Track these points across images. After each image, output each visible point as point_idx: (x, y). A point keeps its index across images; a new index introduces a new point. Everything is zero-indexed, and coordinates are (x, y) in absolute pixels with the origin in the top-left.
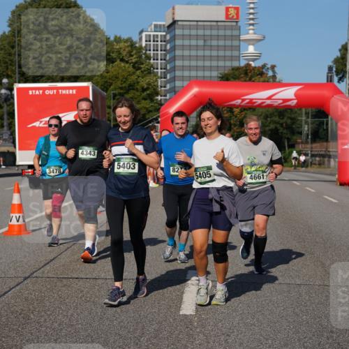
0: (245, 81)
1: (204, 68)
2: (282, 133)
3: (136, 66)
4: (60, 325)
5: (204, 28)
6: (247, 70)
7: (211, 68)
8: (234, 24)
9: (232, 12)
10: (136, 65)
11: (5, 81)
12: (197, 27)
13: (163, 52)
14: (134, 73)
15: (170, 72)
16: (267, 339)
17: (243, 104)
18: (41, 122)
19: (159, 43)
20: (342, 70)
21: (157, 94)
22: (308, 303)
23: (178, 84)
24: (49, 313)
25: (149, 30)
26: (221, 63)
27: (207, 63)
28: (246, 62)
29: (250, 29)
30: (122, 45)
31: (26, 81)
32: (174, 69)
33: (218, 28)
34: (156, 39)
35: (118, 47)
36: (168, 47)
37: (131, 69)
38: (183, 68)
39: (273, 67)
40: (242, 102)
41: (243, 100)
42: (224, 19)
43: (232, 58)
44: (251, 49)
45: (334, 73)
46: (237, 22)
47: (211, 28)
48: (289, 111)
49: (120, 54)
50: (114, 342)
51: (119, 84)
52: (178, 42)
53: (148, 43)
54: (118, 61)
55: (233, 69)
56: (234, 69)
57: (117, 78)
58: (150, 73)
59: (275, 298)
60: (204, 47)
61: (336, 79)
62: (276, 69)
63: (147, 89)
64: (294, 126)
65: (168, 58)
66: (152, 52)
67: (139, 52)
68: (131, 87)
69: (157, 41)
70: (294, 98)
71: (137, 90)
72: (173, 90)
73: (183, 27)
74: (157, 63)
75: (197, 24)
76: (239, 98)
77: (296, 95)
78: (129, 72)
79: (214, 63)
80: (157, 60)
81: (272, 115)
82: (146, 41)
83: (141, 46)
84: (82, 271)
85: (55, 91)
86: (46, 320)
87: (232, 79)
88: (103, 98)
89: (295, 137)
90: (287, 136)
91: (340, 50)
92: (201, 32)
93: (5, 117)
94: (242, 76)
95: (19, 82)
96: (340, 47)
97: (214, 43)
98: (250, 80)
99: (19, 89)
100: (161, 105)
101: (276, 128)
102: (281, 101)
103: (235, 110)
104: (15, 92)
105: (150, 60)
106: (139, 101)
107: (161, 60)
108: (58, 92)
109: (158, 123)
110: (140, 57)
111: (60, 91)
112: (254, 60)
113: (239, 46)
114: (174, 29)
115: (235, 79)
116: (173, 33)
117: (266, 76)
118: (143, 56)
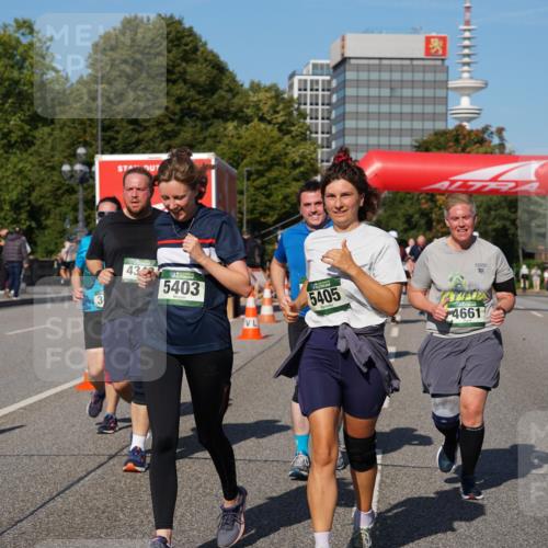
0: (456, 152)
1: (390, 132)
3: (284, 129)
5: (391, 69)
6: (459, 135)
7: (401, 133)
8: (439, 63)
9: (436, 44)
10: (284, 127)
11: (81, 151)
12: (380, 69)
13: (326, 107)
14: (280, 139)
15: (336, 137)
17: (452, 188)
19: (320, 93)
21: (316, 172)
25: (305, 72)
26: (417, 125)
27: (396, 125)
28: (457, 123)
29: (464, 72)
30: (262, 95)
31: (114, 151)
32: (342, 133)
33: (413, 69)
34: (315, 87)
35: (255, 99)
36: (334, 98)
37: (276, 133)
38: (357, 132)
39: (500, 131)
40: (450, 185)
41: (453, 182)
42: (422, 55)
43: (434, 117)
44: (465, 102)
46: (443, 60)
47: (402, 69)
48: (525, 199)
49: (259, 109)
51: (256, 156)
52: (350, 92)
53: (303, 92)
54: (256, 120)
55: (436, 134)
56: (439, 134)
57: (253, 146)
58: (305, 139)
60: (390, 100)
62: (505, 134)
63: (301, 164)
65: (333, 116)
66: (308, 107)
67: (289, 107)
68: (276, 161)
69: (317, 90)
71: (285, 165)
73: (358, 68)
74: (317, 125)
75: (380, 63)
76: (446, 180)
78: (272, 137)
79: (406, 125)
80: (317, 118)
81: (497, 206)
82: (300, 90)
83: (292, 97)
87: (434, 150)
88: (232, 179)
89: (534, 242)
92: (385, 76)
93: (81, 206)
94: (451, 144)
95: (103, 153)
97: (407, 92)
98: (463, 150)
99: (103, 164)
101: (504, 226)
102: (513, 185)
103: (438, 197)
104: (96, 168)
105: (305, 118)
106: (287, 183)
107: (323, 119)
110: (290, 114)
112: (469, 120)
113: (446, 98)
114: (345, 71)
115: (439, 149)
116: (341, 78)
117: (489, 146)
118: (295, 113)
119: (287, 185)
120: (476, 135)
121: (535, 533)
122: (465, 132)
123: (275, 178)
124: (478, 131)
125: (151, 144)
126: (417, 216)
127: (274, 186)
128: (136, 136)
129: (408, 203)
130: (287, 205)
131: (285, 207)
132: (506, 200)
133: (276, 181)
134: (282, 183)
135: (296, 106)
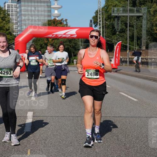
0: (54, 26)
2: (70, 50)
5: (34, 2)
6: (54, 21)
10: (3, 18)
14: (2, 22)
16: (63, 141)
17: (53, 36)
20: (96, 22)
22: (81, 125)
25: (9, 2)
28: (54, 18)
29: (55, 3)
33: (41, 2)
34: (12, 7)
37: (1, 20)
39: (66, 20)
41: (53, 35)
44: (56, 12)
45: (93, 23)
47: (38, 2)
48: (74, 40)
53: (8, 8)
56: (49, 21)
58: (9, 22)
59: (67, 123)
61: (93, 26)
63: (9, 29)
64: (76, 47)
66: (10, 12)
67: (4, 12)
68: (1, 28)
70: (75, 34)
71: (4, 30)
73: (25, 1)
76: (51, 34)
77: (76, 33)
81: (66, 42)
82: (8, 7)
83: (5, 9)
89: (76, 52)
90: (73, 51)
91: (95, 13)
94: (53, 24)
96: (95, 12)
98: (56, 26)
100: (16, 37)
102: (70, 36)
103: (49, 39)
105: (9, 16)
109: (14, 45)
110: (5, 15)
112: (57, 17)
113: (51, 10)
114: (21, 2)
115: (49, 25)
116: (20, 4)
117: (63, 24)
118: (7, 14)
120: (59, 21)
126: (43, 45)
129: (41, 41)
132: (68, 40)
135: (7, 12)
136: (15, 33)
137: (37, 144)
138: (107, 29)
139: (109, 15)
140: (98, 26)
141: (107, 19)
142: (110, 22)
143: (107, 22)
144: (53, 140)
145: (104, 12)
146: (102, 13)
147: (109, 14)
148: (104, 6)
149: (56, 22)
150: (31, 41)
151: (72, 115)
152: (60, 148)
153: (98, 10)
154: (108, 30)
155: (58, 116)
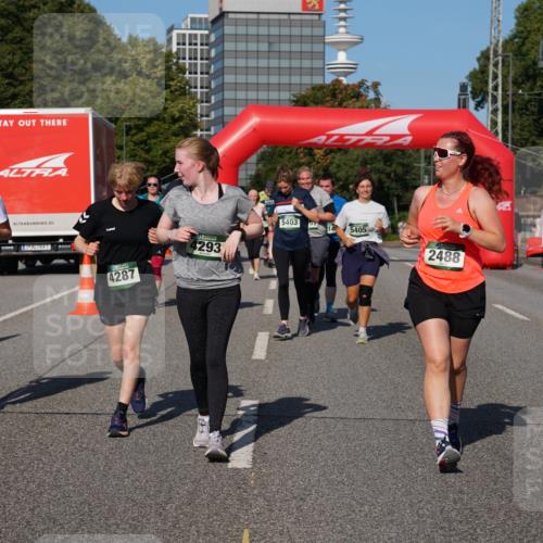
0: (333, 106)
1: (269, 87)
2: (388, 187)
4: (39, 486)
5: (269, 23)
6: (335, 90)
7: (279, 87)
8: (316, 17)
12: (258, 23)
13: (205, 62)
15: (215, 92)
16: (362, 505)
17: (329, 142)
18: (12, 170)
19: (199, 47)
21: (196, 127)
23: (228, 111)
24: (22, 467)
25: (183, 26)
26: (295, 79)
27: (274, 79)
28: (334, 77)
29: (340, 26)
32: (221, 88)
33: (291, 24)
34: (194, 41)
36: (213, 53)
38: (236, 86)
39: (376, 85)
40: (328, 139)
41: (330, 136)
42: (300, 11)
43: (312, 71)
44: (342, 57)
45: (470, 95)
46: (320, 15)
47: (280, 24)
48: (400, 153)
50: (125, 512)
52: (228, 46)
53: (181, 47)
55: (313, 89)
56: (315, 88)
58: (184, 94)
59: (376, 441)
60: (269, 54)
61: (472, 104)
62: (380, 88)
63: (180, 119)
64: (408, 177)
65: (212, 71)
66: (187, 61)
67: (169, 61)
69: (196, 44)
70: (408, 132)
71: (164, 120)
72: (221, 121)
73: (236, 23)
74: (196, 78)
75: (259, 17)
76: (324, 134)
77: (410, 128)
79: (285, 79)
80: (196, 73)
81: (374, 159)
82: (178, 44)
83: (171, 51)
84: (75, 403)
85: (34, 121)
86: (16, 478)
87: (312, 104)
88: (110, 134)
89: (408, 195)
90: (396, 193)
91: (478, 60)
92: (263, 31)
94: (328, 98)
96: (478, 55)
97: (285, 47)
98: (340, 105)
102: (388, 138)
103: (316, 151)
105: (185, 73)
106: (167, 138)
107: (202, 73)
108: (38, 123)
110: (170, 68)
111: (42, 121)
112: (346, 75)
113: (324, 53)
114: (223, 25)
115: (316, 104)
116: (220, 31)
117: (365, 100)
118: (174, 67)
119: (167, 140)
120: (353, 89)
121: (404, 476)
122: (342, 87)
123: (155, 133)
124: (354, 85)
125: (28, 98)
127: (153, 141)
128: (12, 90)
129: (287, 157)
130: (167, 160)
131: (165, 162)
132: (381, 154)
133: (155, 135)
134: (161, 138)
136: (202, 130)
137: (271, 511)
138: (521, 115)
139: (530, 66)
140: (489, 106)
141: (520, 80)
142: (532, 89)
143: (520, 91)
144: (327, 500)
145: (511, 54)
146: (503, 60)
147: (530, 62)
148: (510, 33)
149: (341, 93)
150: (253, 159)
151: (395, 415)
152: (353, 528)
153: (488, 49)
154: (525, 118)
155: (343, 415)
